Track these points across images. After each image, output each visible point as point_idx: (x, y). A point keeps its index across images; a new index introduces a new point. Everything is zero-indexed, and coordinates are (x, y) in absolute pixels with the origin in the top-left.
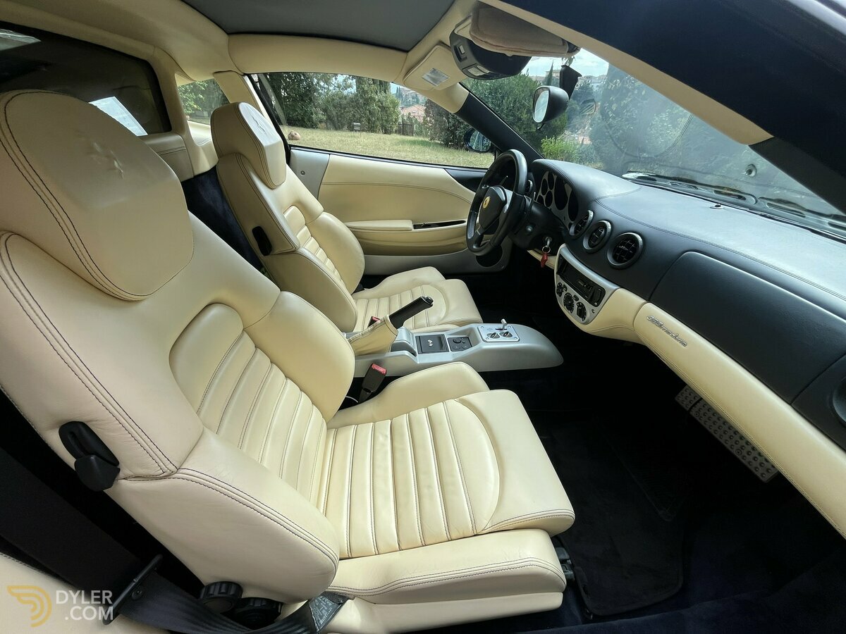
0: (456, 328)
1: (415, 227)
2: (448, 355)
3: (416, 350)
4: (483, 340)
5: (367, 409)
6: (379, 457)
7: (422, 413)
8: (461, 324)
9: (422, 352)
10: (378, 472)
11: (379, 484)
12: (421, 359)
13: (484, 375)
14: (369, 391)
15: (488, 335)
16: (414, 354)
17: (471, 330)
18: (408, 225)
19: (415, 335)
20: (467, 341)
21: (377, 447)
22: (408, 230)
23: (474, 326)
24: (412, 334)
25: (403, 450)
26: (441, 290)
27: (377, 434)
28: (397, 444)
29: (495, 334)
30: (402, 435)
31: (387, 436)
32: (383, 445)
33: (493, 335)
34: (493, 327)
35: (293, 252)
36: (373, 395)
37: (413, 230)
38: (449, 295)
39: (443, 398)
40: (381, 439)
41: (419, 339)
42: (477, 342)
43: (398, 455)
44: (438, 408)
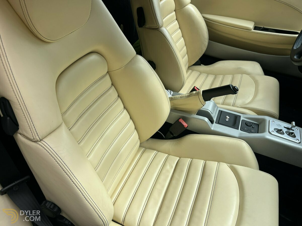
0: (253, 115)
1: (256, 28)
2: (236, 132)
3: (215, 120)
4: (269, 132)
5: (167, 145)
6: (162, 177)
7: (201, 163)
8: (259, 112)
9: (218, 122)
10: (158, 186)
11: (155, 194)
12: (215, 127)
13: (259, 157)
14: (173, 135)
15: (275, 129)
16: (212, 122)
17: (264, 121)
18: (250, 25)
19: (219, 109)
20: (256, 127)
21: (164, 171)
22: (248, 29)
23: (267, 118)
24: (218, 107)
25: (179, 181)
26: (256, 82)
27: (167, 163)
28: (176, 175)
29: (281, 130)
30: (182, 171)
31: (172, 167)
32: (168, 171)
33: (279, 131)
34: (283, 125)
35: (157, 29)
36: (174, 138)
37: (253, 30)
38: (261, 87)
39: (219, 160)
40: (168, 167)
41: (221, 112)
42: (264, 131)
43: (174, 182)
44: (213, 165)
